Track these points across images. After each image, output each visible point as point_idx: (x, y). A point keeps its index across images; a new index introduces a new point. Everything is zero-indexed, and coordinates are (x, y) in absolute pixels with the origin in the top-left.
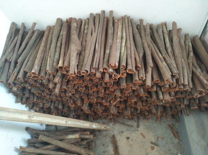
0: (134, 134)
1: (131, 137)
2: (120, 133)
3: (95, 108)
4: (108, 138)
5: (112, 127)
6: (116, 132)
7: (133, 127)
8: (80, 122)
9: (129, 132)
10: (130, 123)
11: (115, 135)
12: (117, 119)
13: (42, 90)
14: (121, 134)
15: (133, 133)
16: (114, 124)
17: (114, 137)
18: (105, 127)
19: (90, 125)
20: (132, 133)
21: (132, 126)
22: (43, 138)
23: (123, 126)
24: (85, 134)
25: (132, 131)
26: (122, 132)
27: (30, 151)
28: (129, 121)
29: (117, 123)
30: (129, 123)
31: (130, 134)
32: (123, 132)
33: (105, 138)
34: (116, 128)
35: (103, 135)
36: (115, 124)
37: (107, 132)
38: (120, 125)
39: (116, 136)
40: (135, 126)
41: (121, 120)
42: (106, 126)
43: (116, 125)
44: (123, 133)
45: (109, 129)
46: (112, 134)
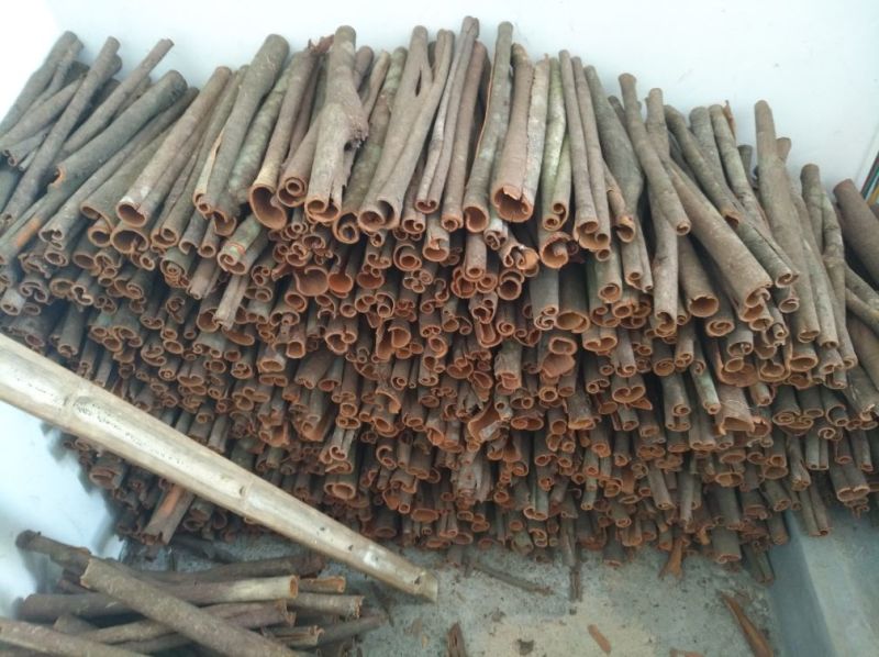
0: (553, 629)
1: (539, 642)
2: (489, 619)
3: (383, 473)
4: (428, 638)
5: (451, 588)
6: (467, 616)
7: (552, 593)
8: (307, 515)
9: (529, 617)
10: (536, 574)
11: (465, 628)
12: (474, 554)
13: (147, 329)
14: (494, 624)
15: (551, 621)
16: (462, 574)
17: (455, 635)
18: (417, 582)
19: (350, 548)
20: (547, 621)
21: (547, 591)
22: (106, 576)
23: (503, 588)
24: (320, 589)
25: (548, 612)
26: (498, 616)
27: (23, 638)
28: (535, 568)
29: (474, 574)
30: (530, 576)
31: (537, 627)
32: (502, 614)
33: (410, 639)
34: (471, 595)
35: (402, 622)
36: (467, 575)
37: (427, 608)
38: (491, 584)
39: (467, 635)
40: (557, 591)
41: (497, 561)
42: (423, 574)
43: (469, 580)
44: (504, 620)
45: (434, 598)
46: (450, 621)
